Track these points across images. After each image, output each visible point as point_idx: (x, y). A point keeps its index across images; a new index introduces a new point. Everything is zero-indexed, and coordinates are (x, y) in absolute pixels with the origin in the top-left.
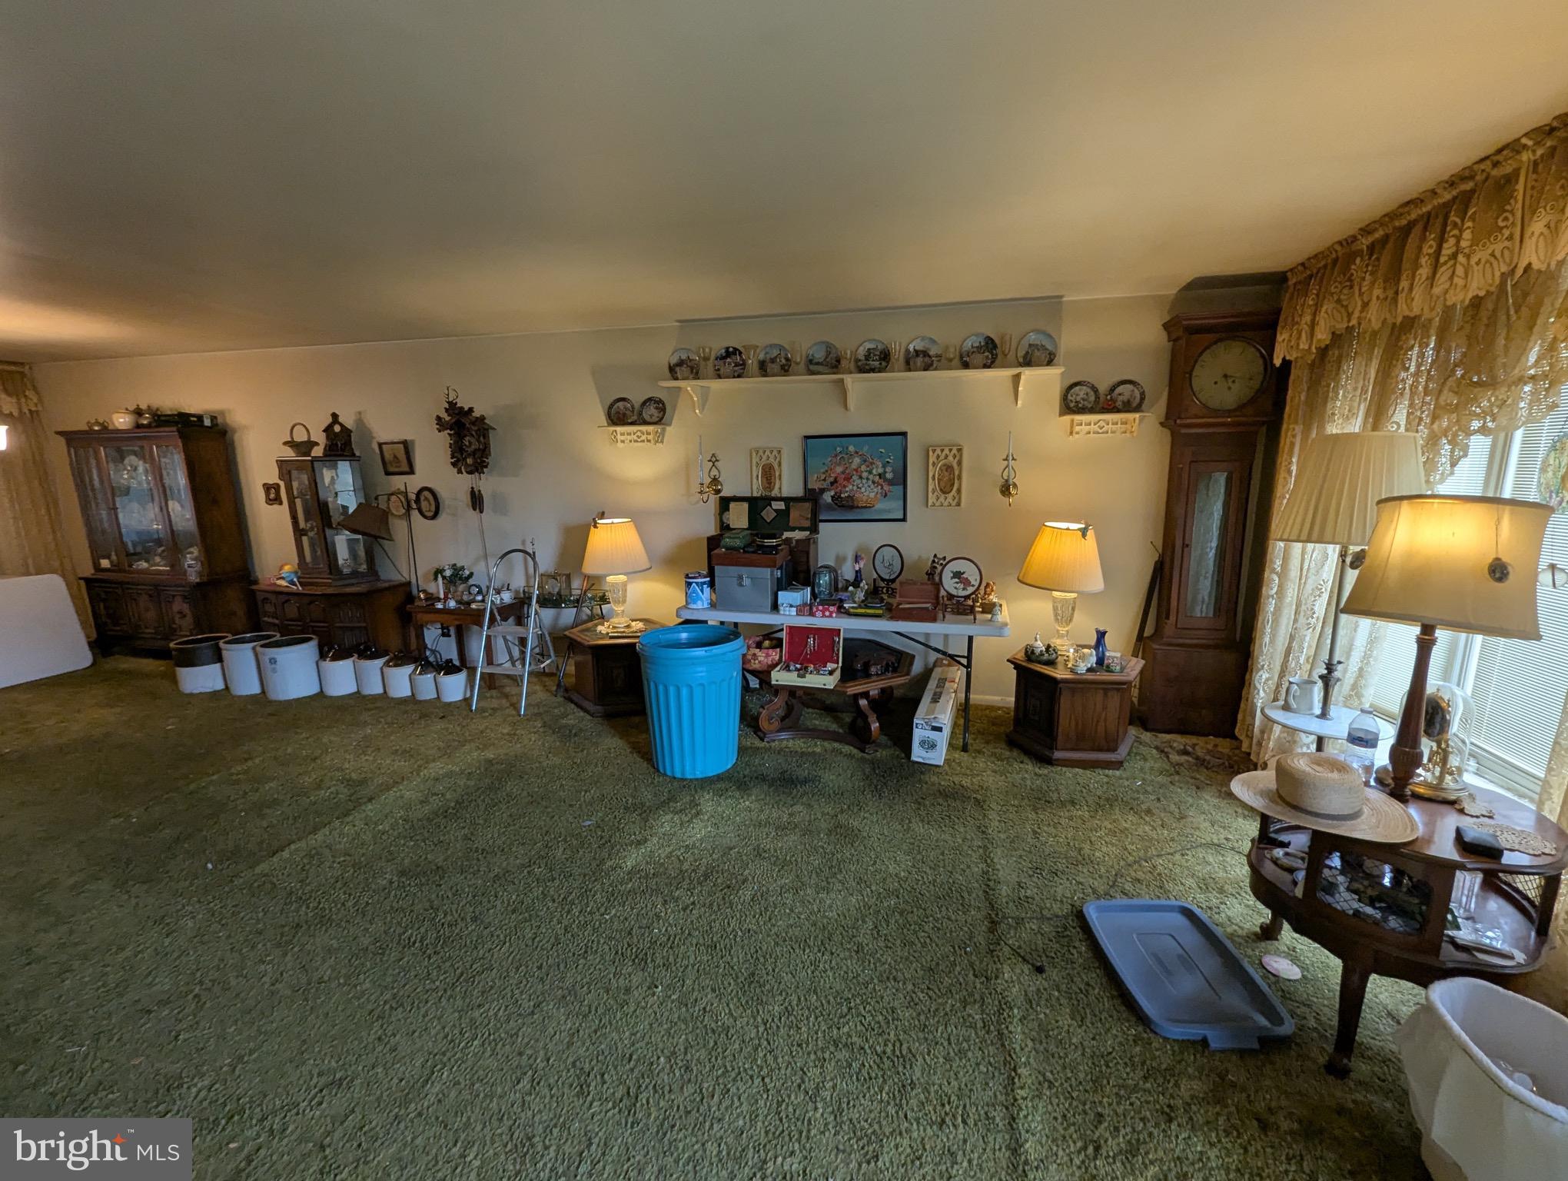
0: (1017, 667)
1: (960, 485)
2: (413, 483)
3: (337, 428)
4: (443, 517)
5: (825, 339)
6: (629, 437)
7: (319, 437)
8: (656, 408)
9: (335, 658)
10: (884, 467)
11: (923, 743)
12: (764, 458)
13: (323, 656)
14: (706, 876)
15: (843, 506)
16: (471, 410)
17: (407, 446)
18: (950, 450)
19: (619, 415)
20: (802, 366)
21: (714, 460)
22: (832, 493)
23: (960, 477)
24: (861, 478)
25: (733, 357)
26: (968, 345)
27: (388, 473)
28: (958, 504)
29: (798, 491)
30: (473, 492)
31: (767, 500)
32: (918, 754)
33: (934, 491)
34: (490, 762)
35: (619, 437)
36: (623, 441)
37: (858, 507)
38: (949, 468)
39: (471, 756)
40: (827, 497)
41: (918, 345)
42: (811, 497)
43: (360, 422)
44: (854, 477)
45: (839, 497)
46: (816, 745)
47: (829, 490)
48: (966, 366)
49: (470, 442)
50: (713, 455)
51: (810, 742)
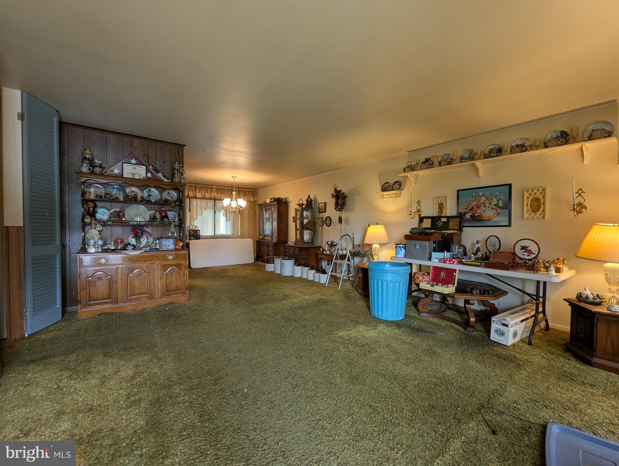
0: (571, 304)
1: (544, 208)
2: (325, 215)
3: (309, 200)
4: (332, 225)
5: (470, 148)
6: (388, 196)
7: (305, 203)
8: (398, 185)
9: (297, 266)
10: (498, 201)
11: (497, 331)
12: (440, 200)
13: (295, 264)
14: (363, 346)
15: (476, 220)
16: (341, 191)
17: (325, 204)
18: (538, 190)
19: (385, 188)
20: (458, 160)
21: (419, 203)
22: (470, 214)
23: (544, 203)
24: (485, 206)
25: (429, 162)
26: (549, 137)
27: (320, 213)
28: (544, 217)
29: (454, 213)
30: (339, 217)
31: (439, 217)
32: (494, 336)
33: (527, 211)
34: (321, 299)
35: (385, 196)
36: (386, 198)
37: (483, 220)
38: (537, 200)
39: (318, 296)
40: (468, 216)
41: (519, 142)
42: (460, 216)
43: (315, 198)
44: (482, 207)
45: (474, 216)
46: (443, 322)
47: (469, 213)
48: (547, 147)
49: (340, 202)
50: (419, 201)
51: (442, 321)
